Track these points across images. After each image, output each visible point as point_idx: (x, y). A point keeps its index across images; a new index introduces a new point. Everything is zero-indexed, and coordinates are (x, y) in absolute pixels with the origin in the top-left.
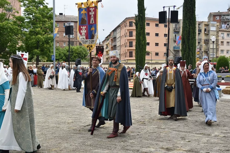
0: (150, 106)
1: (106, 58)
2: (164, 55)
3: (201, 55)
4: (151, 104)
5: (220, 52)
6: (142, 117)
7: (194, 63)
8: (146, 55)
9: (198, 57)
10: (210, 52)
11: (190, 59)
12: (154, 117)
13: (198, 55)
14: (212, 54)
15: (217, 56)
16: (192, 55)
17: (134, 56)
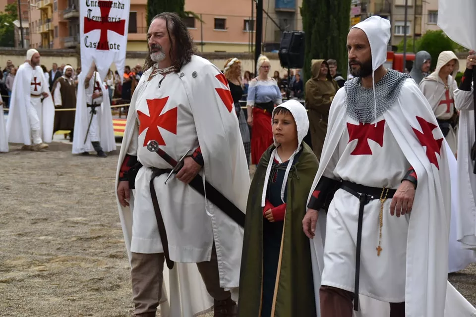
1: (42, 34)
2: (245, 28)
5: (425, 18)
10: (395, 17)
11: (329, 42)
14: (399, 27)
15: (417, 32)
16: (339, 29)
17: (142, 30)
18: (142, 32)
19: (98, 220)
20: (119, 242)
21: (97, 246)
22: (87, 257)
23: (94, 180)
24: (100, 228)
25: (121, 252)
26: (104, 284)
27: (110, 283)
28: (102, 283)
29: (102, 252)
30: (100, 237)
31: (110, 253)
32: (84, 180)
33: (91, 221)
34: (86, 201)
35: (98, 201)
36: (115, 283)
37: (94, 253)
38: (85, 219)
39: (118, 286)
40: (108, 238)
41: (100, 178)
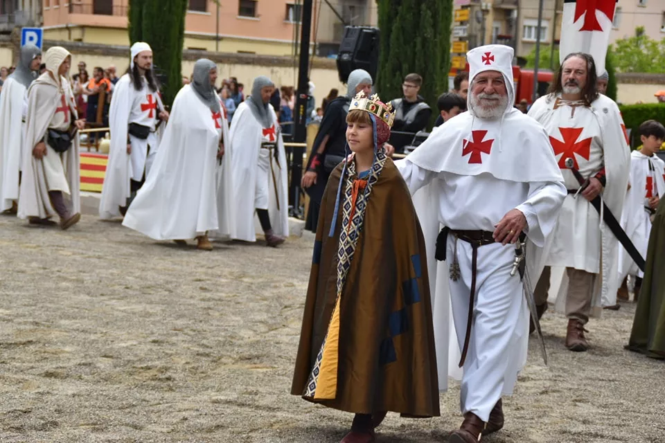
0: (200, 284)
2: (287, 18)
3: (479, 26)
4: (206, 274)
6: (154, 342)
7: (441, 68)
8: (191, 9)
9: (461, 39)
10: (524, 12)
11: (419, 47)
12: (219, 344)
13: (462, 23)
14: (530, 27)
15: (559, 37)
16: (434, 26)
17: (122, 11)
18: (122, 15)
19: (31, 315)
20: (63, 352)
21: (25, 357)
22: (7, 374)
23: (29, 250)
24: (32, 327)
25: (64, 368)
26: (33, 420)
27: (42, 418)
28: (29, 418)
29: (32, 368)
30: (30, 342)
31: (46, 368)
32: (12, 249)
33: (18, 316)
34: (12, 284)
35: (33, 284)
36: (50, 419)
37: (20, 368)
38: (8, 312)
39: (55, 424)
40: (44, 345)
41: (39, 246)
